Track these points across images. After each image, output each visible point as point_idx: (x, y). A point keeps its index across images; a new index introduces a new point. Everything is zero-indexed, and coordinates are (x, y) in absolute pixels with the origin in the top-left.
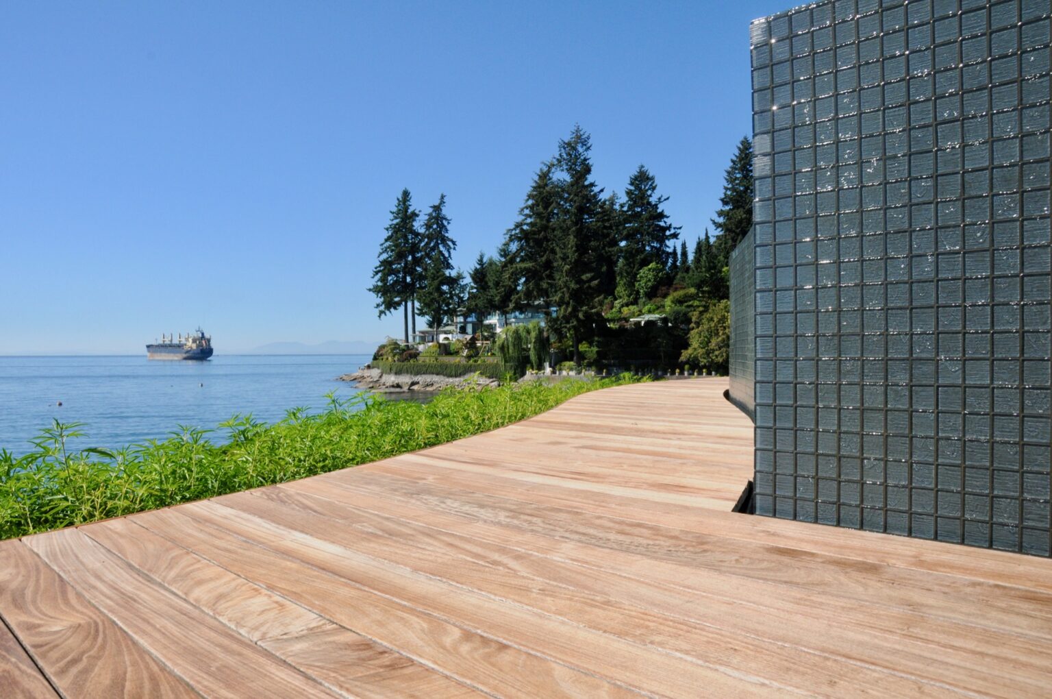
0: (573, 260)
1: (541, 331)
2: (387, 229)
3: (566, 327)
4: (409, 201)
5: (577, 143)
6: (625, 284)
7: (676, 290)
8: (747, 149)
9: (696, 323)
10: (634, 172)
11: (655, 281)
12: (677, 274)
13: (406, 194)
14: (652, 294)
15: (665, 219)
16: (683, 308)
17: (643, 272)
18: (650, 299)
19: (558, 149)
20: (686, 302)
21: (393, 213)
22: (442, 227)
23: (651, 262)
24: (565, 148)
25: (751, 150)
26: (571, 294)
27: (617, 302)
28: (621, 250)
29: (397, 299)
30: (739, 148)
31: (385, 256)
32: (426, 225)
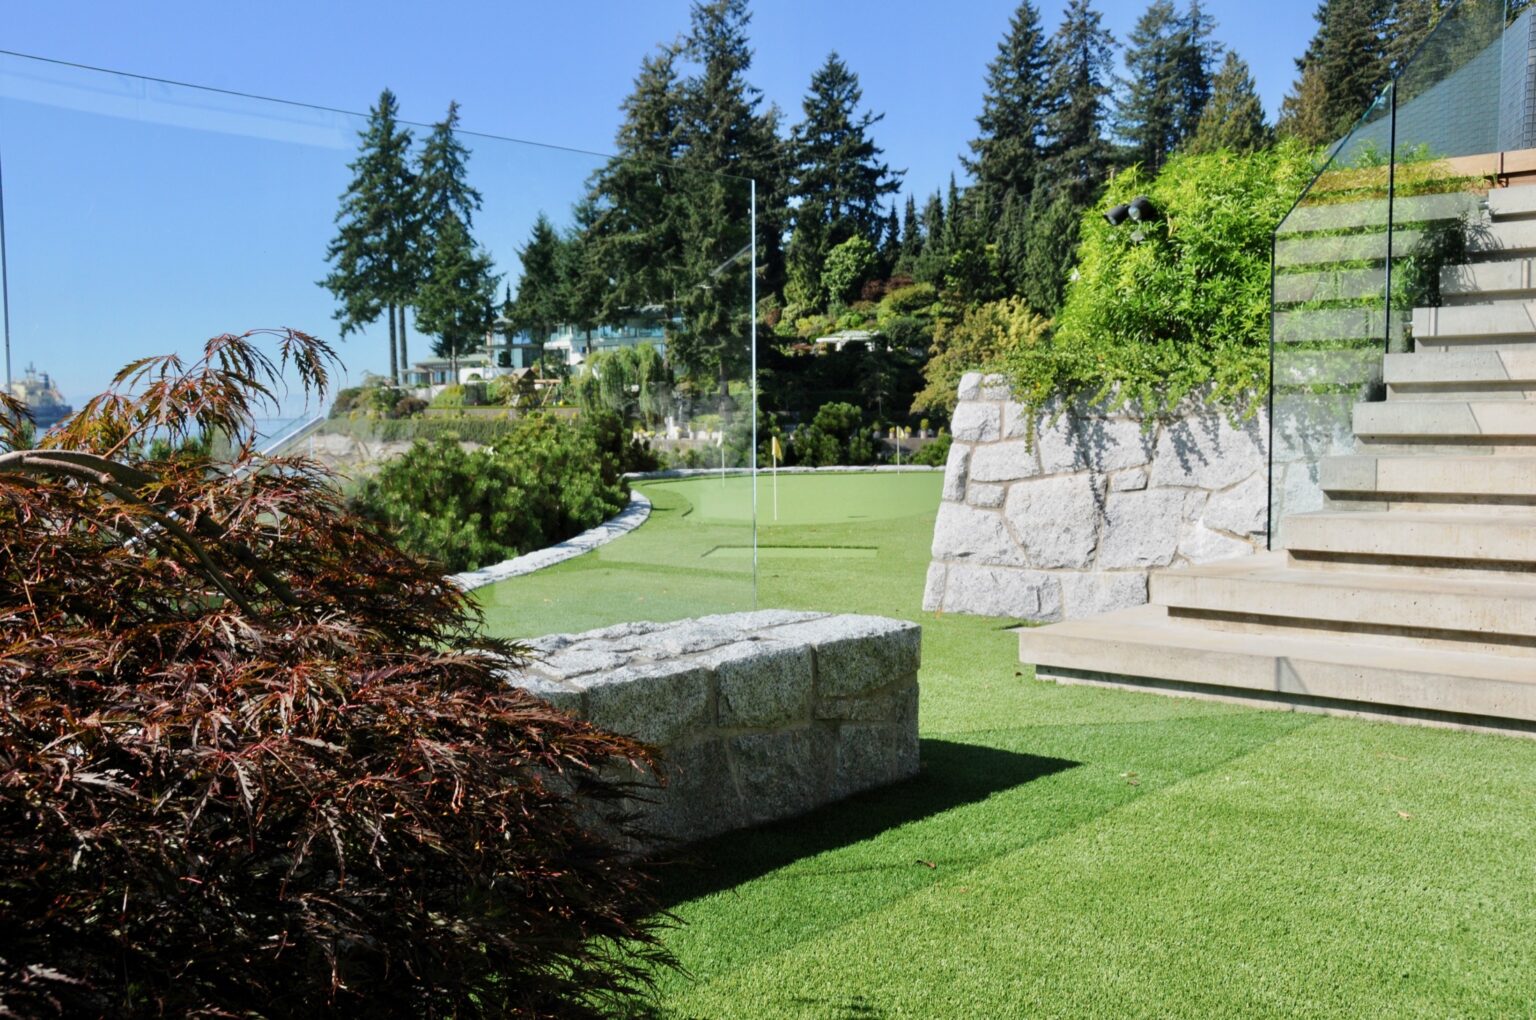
0: (720, 228)
1: (657, 360)
2: (353, 167)
3: (707, 351)
4: (394, 113)
5: (724, 10)
6: (802, 276)
7: (897, 286)
8: (1028, 25)
9: (940, 343)
10: (820, 66)
11: (857, 270)
12: (896, 258)
13: (388, 100)
14: (850, 296)
15: (876, 156)
16: (911, 319)
17: (836, 252)
18: (850, 304)
19: (690, 20)
20: (916, 308)
21: (362, 135)
22: (453, 165)
23: (851, 234)
24: (702, 19)
25: (1035, 27)
26: (716, 291)
27: (787, 309)
28: (794, 213)
29: (374, 302)
30: (1013, 23)
31: (348, 220)
32: (424, 161)
